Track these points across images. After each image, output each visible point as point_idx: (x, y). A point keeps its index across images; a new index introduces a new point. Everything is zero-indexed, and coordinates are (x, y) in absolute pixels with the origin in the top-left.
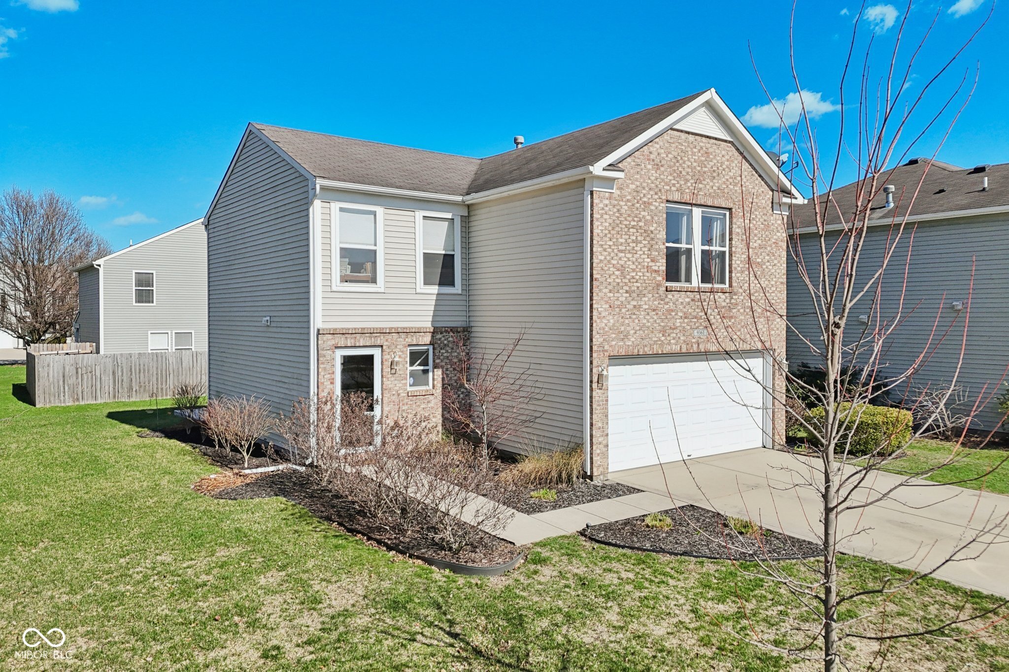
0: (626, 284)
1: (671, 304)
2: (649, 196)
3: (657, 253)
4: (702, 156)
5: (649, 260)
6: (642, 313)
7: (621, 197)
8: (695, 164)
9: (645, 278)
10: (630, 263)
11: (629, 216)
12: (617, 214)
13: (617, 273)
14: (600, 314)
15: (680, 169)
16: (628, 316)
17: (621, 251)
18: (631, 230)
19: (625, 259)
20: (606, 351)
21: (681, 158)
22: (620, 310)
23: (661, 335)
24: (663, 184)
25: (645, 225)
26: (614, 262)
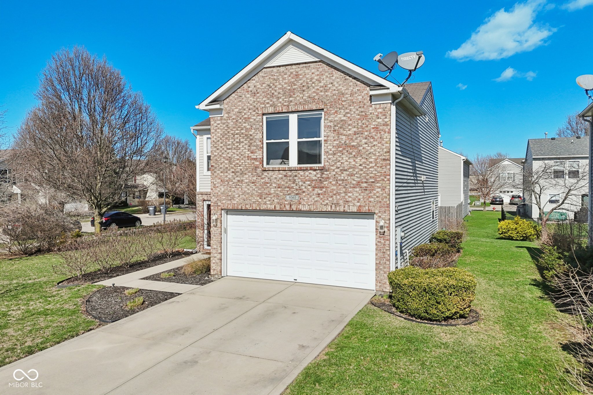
0: (232, 168)
1: (267, 179)
2: (249, 114)
3: (255, 148)
4: (293, 78)
5: (249, 152)
6: (244, 185)
7: (229, 118)
8: (285, 86)
9: (246, 163)
10: (235, 155)
11: (234, 128)
12: (226, 128)
13: (226, 162)
14: (215, 185)
15: (273, 92)
16: (234, 187)
17: (229, 149)
18: (236, 136)
19: (232, 153)
20: (220, 206)
21: (274, 85)
22: (228, 183)
23: (258, 198)
24: (259, 104)
25: (246, 131)
26: (224, 155)
